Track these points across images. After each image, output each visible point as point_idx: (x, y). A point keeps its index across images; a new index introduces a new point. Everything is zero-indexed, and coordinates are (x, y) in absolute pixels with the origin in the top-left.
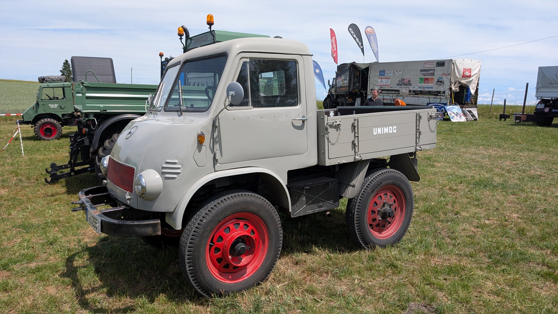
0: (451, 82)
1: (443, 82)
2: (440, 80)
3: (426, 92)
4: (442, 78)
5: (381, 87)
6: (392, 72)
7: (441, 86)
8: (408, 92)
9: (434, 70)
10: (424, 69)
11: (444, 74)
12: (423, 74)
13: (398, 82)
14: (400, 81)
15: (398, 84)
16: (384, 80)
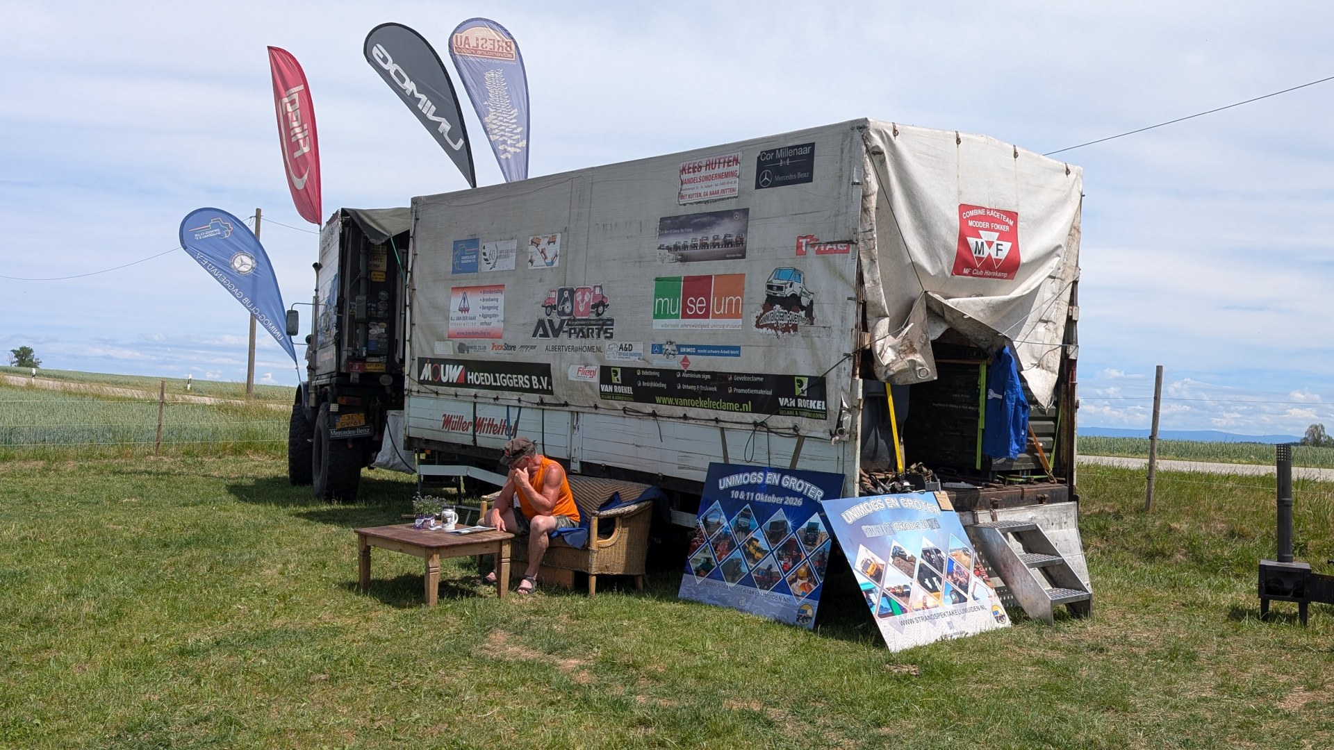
0: (864, 306)
1: (805, 301)
2: (788, 292)
3: (698, 379)
4: (797, 274)
5: (462, 348)
6: (514, 245)
7: (796, 339)
8: (596, 379)
9: (745, 212)
10: (682, 211)
11: (814, 243)
12: (676, 248)
13: (542, 314)
14: (550, 307)
15: (541, 323)
16: (475, 301)
